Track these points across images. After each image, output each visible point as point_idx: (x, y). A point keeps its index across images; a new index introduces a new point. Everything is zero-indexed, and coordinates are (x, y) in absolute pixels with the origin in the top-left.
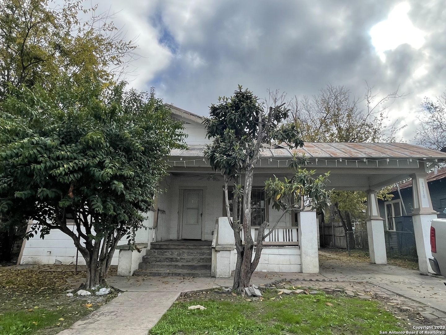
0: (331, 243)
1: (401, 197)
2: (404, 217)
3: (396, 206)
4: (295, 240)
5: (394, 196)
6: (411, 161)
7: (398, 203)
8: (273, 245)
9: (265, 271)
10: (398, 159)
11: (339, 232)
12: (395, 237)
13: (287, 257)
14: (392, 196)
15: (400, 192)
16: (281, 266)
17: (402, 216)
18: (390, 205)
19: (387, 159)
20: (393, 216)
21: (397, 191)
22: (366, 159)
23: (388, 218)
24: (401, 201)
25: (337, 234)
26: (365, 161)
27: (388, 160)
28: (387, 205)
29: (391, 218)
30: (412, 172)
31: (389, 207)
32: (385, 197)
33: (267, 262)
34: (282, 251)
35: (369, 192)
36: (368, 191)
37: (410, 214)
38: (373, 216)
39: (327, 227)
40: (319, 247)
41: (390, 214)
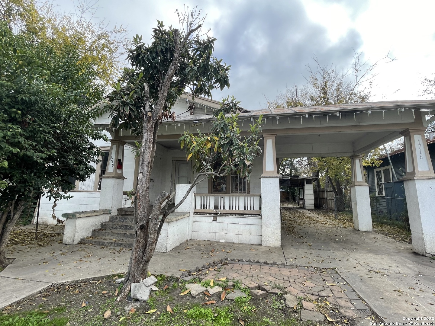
0: (324, 205)
1: (391, 163)
2: (394, 182)
3: (386, 172)
4: (257, 208)
5: (383, 162)
6: (403, 110)
7: (388, 170)
8: (233, 214)
9: (223, 241)
10: (383, 109)
11: (331, 196)
12: (384, 203)
13: (247, 227)
14: (381, 161)
15: (391, 158)
16: (240, 236)
17: (392, 181)
18: (380, 171)
19: (368, 110)
20: (383, 181)
21: (387, 158)
22: (340, 112)
23: (378, 184)
24: (391, 167)
25: (329, 198)
26: (338, 115)
27: (370, 112)
28: (377, 172)
29: (381, 184)
30: (404, 128)
31: (379, 173)
32: (373, 163)
33: (225, 232)
34: (242, 220)
35: (353, 158)
36: (352, 156)
37: (400, 180)
38: (357, 182)
39: (321, 191)
40: (313, 208)
41: (379, 180)
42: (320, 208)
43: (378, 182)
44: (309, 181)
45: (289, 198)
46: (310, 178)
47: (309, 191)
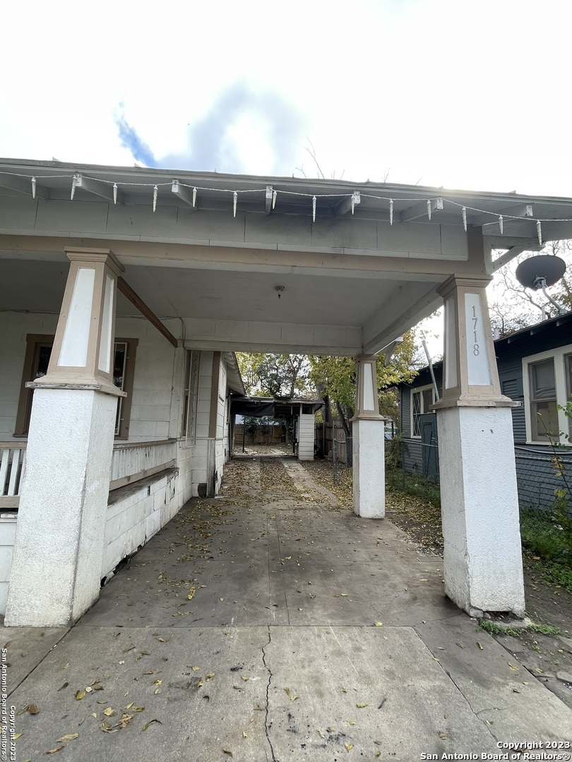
1: (434, 380)
3: (428, 396)
6: (440, 205)
11: (341, 436)
18: (419, 393)
20: (422, 412)
23: (414, 416)
24: (434, 386)
26: (268, 195)
28: (414, 395)
29: (419, 416)
30: (445, 272)
31: (416, 396)
35: (359, 359)
36: (358, 356)
38: (364, 412)
39: (329, 427)
40: (312, 458)
41: (417, 409)
42: (324, 458)
43: (414, 412)
44: (308, 409)
45: (285, 437)
46: (310, 403)
47: (306, 428)
